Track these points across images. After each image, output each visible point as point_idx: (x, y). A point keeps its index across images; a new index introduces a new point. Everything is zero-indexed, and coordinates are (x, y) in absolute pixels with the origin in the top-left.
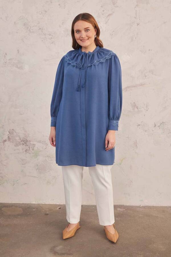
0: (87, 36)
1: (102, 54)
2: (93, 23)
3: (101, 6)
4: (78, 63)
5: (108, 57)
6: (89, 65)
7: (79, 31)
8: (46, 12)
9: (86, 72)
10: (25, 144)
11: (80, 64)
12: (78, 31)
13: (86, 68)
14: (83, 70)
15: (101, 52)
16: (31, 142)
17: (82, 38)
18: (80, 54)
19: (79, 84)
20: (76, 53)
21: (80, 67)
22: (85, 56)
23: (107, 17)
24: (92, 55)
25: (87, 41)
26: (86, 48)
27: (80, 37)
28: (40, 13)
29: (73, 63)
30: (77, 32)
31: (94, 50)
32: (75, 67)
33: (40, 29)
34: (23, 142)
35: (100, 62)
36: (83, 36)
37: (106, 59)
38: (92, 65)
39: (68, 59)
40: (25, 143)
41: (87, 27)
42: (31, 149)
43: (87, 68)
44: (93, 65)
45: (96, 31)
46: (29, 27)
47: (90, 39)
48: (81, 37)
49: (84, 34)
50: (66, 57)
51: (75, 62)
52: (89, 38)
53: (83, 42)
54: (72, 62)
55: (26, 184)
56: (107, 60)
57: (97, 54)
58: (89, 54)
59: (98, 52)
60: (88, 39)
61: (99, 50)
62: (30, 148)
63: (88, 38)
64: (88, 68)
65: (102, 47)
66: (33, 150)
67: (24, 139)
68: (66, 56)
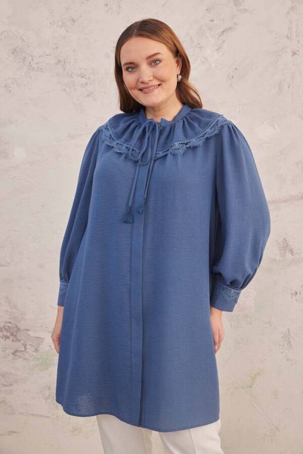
0: (155, 77)
1: (196, 124)
2: (170, 41)
3: (207, 10)
4: (131, 148)
5: (209, 132)
6: (161, 154)
7: (133, 66)
8: (74, 21)
9: (150, 172)
10: (12, 338)
11: (138, 151)
12: (131, 66)
13: (153, 161)
14: (143, 165)
15: (194, 119)
16: (30, 333)
17: (142, 83)
18: (140, 124)
19: (130, 204)
20: (130, 122)
21: (136, 159)
22: (150, 130)
23: (220, 36)
24: (171, 128)
25: (157, 91)
26: (155, 109)
27: (138, 81)
28: (60, 23)
29: (120, 147)
30: (130, 70)
31: (177, 116)
32: (123, 156)
33: (59, 62)
34: (5, 333)
35: (188, 146)
36: (146, 79)
37: (205, 137)
38: (166, 155)
39: (108, 133)
40: (12, 334)
41: (153, 53)
42: (30, 349)
43: (155, 161)
44: (169, 156)
45: (181, 63)
46: (30, 59)
47: (164, 85)
48: (140, 80)
49: (146, 72)
50: (104, 129)
51: (125, 145)
52: (161, 82)
53: (146, 93)
54: (118, 143)
55: (14, 432)
56: (207, 139)
57: (182, 123)
58: (163, 125)
59: (185, 121)
60: (159, 85)
61: (189, 114)
62: (28, 347)
63: (159, 83)
64: (157, 162)
65: (200, 106)
66: (36, 350)
67: (10, 325)
68: (106, 127)
